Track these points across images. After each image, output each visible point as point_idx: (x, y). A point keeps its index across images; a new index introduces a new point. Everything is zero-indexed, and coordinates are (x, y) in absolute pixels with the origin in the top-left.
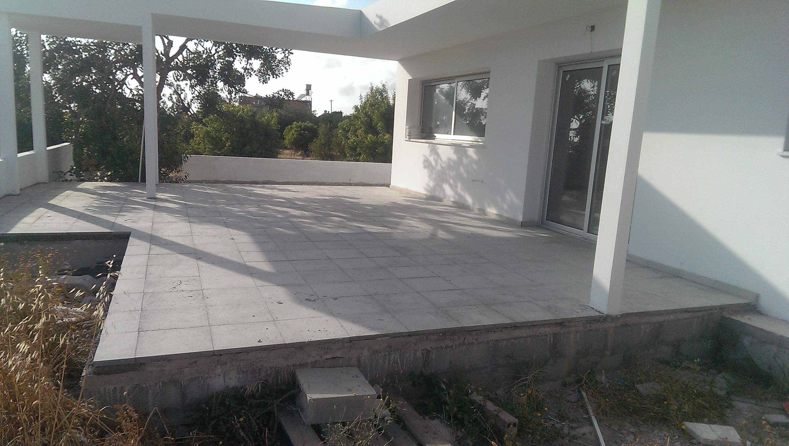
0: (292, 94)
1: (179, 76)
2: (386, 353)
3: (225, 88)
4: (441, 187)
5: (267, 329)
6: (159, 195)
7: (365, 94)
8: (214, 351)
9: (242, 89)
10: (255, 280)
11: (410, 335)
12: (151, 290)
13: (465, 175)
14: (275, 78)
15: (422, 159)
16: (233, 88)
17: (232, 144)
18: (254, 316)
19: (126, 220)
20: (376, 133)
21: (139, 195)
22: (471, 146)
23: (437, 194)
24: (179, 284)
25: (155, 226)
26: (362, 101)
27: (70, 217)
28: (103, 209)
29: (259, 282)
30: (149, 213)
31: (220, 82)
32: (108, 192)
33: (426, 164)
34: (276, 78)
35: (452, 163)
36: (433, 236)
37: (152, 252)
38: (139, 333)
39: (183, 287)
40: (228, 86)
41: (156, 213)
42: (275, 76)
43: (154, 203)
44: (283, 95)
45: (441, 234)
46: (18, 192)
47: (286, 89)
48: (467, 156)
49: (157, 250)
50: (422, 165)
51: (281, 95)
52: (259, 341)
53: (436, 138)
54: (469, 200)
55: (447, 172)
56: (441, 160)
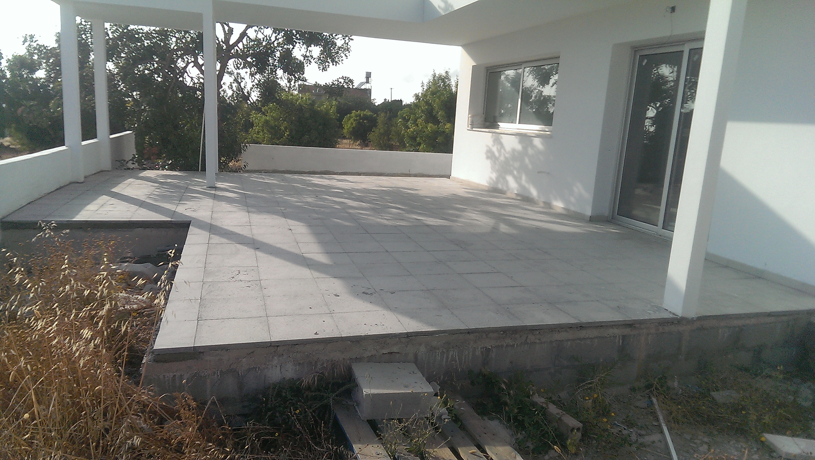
0: (351, 81)
1: (239, 64)
2: (444, 350)
3: (285, 76)
4: (504, 179)
5: (324, 321)
6: (219, 185)
7: (427, 81)
8: (271, 342)
9: (302, 77)
10: (312, 272)
11: (469, 332)
12: (210, 280)
13: (530, 166)
14: (334, 66)
15: (485, 149)
16: (292, 76)
17: (291, 133)
18: (310, 308)
19: (186, 209)
20: (436, 122)
21: (199, 184)
22: (538, 136)
23: (500, 186)
24: (238, 274)
25: (215, 215)
27: (132, 205)
28: (164, 198)
29: (316, 274)
30: (208, 202)
31: (280, 70)
32: (169, 180)
33: (489, 154)
34: (336, 66)
35: (516, 154)
36: (495, 229)
37: (212, 241)
38: (198, 322)
39: (241, 277)
40: (288, 74)
41: (216, 202)
42: (334, 63)
43: (213, 192)
44: (342, 83)
45: (504, 228)
46: (82, 180)
47: (345, 77)
48: (533, 146)
49: (216, 239)
50: (485, 156)
51: (341, 83)
52: (316, 334)
53: (499, 127)
54: (534, 192)
55: (511, 163)
56: (505, 150)
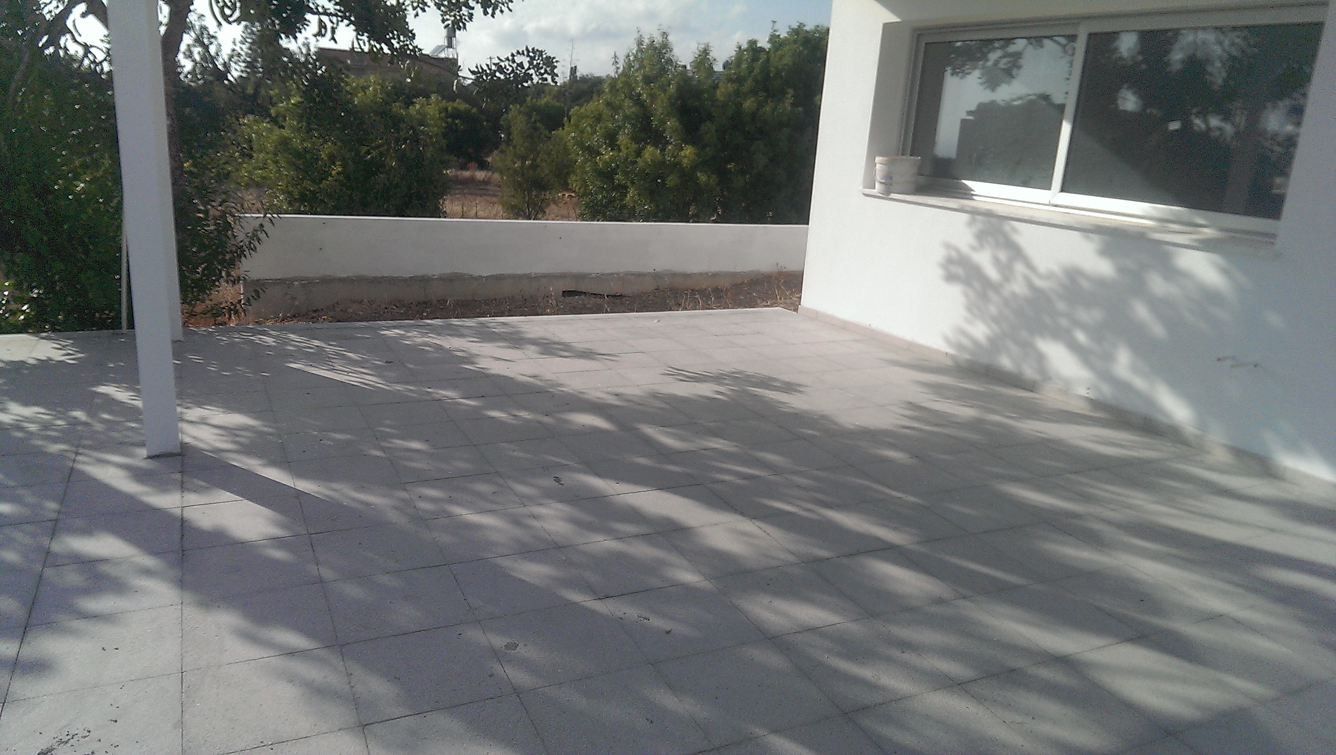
0: (550, 62)
1: (229, 7)
3: (361, 42)
4: (1027, 347)
7: (625, 53)
9: (411, 47)
13: (1158, 330)
14: (489, 16)
15: (940, 254)
16: (383, 45)
23: (1006, 362)
26: (618, 68)
31: (348, 25)
33: (959, 270)
34: (493, 16)
35: (1085, 284)
40: (369, 38)
42: (490, 10)
44: (526, 67)
47: (533, 49)
50: (940, 272)
51: (521, 65)
53: (972, 192)
55: (1061, 306)
56: (1029, 265)
